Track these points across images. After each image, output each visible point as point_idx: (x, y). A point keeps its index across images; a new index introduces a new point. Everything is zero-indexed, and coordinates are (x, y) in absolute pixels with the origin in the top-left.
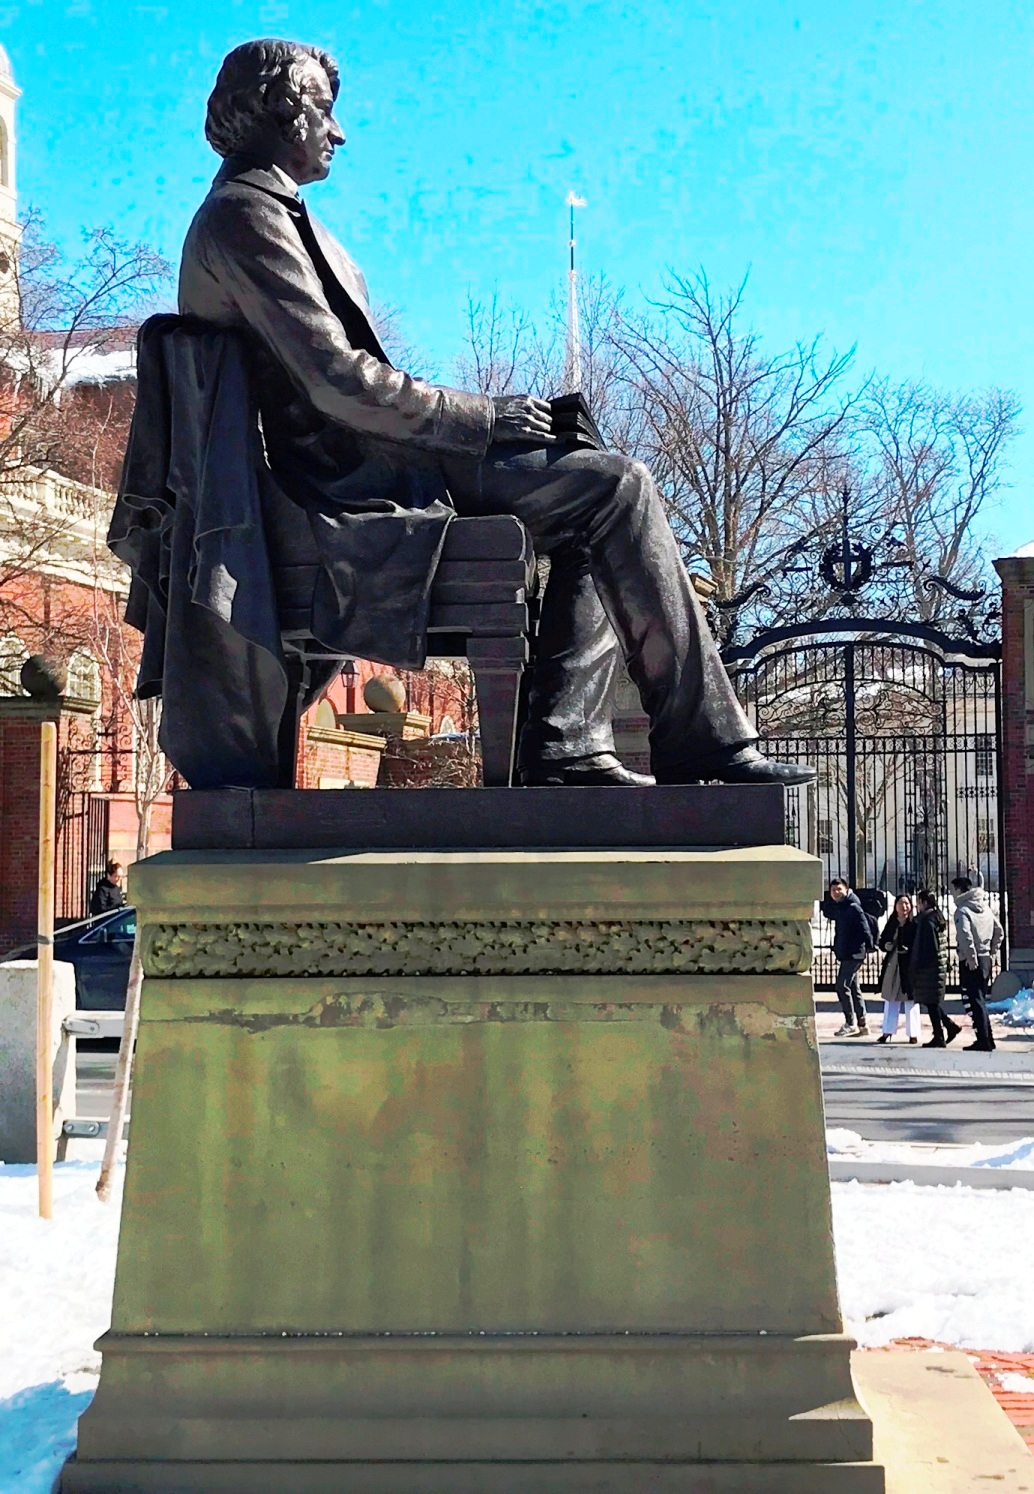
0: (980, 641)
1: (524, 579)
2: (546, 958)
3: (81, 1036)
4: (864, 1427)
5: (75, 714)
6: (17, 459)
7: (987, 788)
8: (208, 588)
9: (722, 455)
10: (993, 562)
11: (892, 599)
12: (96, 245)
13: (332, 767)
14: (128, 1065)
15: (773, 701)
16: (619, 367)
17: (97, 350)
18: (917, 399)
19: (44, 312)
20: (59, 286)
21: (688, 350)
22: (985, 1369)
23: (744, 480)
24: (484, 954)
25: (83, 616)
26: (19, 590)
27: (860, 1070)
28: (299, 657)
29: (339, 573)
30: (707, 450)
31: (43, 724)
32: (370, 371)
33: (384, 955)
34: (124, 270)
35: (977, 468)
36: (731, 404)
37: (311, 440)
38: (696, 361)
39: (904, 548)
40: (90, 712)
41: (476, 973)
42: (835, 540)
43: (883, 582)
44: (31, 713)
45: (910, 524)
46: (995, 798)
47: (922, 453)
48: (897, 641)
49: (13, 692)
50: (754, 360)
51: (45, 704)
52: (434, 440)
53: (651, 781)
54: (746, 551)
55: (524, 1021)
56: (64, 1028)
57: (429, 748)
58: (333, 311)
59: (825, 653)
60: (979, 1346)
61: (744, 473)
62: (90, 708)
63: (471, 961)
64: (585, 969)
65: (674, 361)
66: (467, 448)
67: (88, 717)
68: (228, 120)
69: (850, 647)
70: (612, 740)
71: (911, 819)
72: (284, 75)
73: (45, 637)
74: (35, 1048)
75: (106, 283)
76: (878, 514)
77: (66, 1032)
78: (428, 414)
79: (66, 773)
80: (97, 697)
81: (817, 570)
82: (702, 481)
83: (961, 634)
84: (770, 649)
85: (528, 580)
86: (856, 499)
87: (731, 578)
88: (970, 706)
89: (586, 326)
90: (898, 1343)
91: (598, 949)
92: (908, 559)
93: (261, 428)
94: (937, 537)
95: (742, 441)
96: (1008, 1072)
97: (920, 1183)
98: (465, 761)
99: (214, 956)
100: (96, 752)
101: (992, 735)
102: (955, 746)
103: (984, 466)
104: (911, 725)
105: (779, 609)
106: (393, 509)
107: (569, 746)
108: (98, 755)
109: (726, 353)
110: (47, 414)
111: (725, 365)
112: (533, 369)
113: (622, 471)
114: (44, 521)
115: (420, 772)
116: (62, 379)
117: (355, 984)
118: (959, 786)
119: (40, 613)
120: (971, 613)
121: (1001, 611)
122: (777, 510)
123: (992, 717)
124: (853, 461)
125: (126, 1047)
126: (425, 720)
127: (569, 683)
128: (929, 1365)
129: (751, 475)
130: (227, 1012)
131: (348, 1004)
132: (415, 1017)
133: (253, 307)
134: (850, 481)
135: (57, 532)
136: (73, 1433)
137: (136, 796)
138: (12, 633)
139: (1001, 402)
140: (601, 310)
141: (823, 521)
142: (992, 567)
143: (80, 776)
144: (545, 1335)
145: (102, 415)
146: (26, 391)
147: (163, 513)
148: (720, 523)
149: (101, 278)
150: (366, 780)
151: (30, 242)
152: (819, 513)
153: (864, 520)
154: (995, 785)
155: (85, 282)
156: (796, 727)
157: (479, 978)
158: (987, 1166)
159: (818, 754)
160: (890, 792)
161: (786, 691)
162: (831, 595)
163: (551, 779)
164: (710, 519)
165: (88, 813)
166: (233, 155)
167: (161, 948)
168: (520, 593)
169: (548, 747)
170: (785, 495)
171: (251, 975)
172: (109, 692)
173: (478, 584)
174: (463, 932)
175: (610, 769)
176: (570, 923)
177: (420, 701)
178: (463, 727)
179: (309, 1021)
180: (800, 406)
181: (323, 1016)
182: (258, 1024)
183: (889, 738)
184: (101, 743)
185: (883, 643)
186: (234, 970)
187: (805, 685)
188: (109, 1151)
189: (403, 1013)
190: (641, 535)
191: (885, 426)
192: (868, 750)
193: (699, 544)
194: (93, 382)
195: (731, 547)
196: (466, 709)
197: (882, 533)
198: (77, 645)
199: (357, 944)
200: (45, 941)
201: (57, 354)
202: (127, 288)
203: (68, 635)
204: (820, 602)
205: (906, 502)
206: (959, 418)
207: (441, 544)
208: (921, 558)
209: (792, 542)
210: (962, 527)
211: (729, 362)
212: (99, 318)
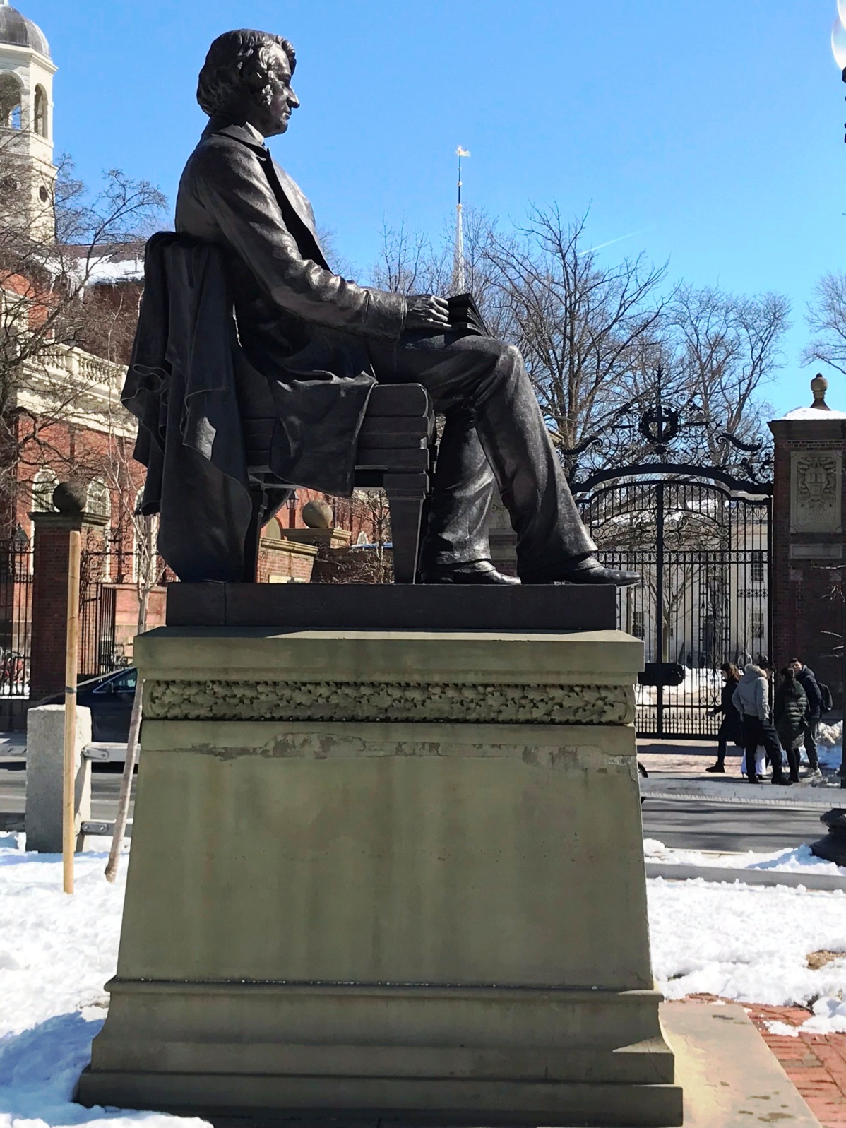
0: (757, 482)
1: (426, 431)
2: (439, 710)
3: (95, 761)
4: (668, 1059)
5: (92, 525)
6: (52, 339)
7: (760, 590)
8: (194, 435)
9: (568, 341)
10: (768, 423)
11: (692, 450)
12: (111, 182)
13: (279, 567)
14: (130, 783)
15: (603, 524)
16: (493, 275)
17: (111, 260)
18: (713, 302)
19: (73, 231)
20: (84, 211)
21: (544, 263)
22: (756, 1019)
23: (584, 360)
24: (393, 706)
25: (98, 454)
26: (52, 435)
27: (665, 796)
28: (259, 486)
29: (291, 424)
30: (557, 338)
31: (71, 532)
32: (316, 277)
33: (320, 705)
34: (132, 200)
35: (756, 353)
36: (575, 304)
37: (271, 326)
38: (550, 272)
39: (702, 412)
40: (102, 525)
41: (387, 720)
42: (651, 405)
43: (685, 437)
44: (60, 524)
45: (706, 395)
46: (766, 598)
47: (716, 341)
48: (695, 480)
49: (47, 509)
50: (594, 270)
51: (71, 519)
52: (362, 327)
53: (518, 581)
54: (585, 413)
55: (421, 756)
56: (82, 754)
57: (349, 554)
58: (289, 231)
59: (642, 489)
60: (752, 1001)
61: (584, 355)
62: (103, 522)
63: (384, 711)
64: (468, 718)
65: (534, 272)
66: (386, 334)
67: (101, 528)
68: (213, 89)
69: (661, 484)
70: (489, 551)
71: (704, 613)
72: (255, 56)
73: (71, 469)
74: (62, 769)
75: (118, 210)
76: (682, 387)
77: (84, 757)
78: (358, 308)
79: (84, 568)
80: (108, 514)
81: (637, 427)
82: (553, 361)
83: (742, 476)
84: (602, 486)
85: (430, 432)
86: (667, 375)
87: (572, 433)
88: (749, 529)
89: (469, 245)
90: (691, 997)
91: (477, 704)
92: (704, 420)
93: (235, 317)
94: (726, 404)
95: (583, 332)
96: (775, 800)
97: (709, 880)
98: (376, 564)
99: (195, 704)
100: (107, 554)
101: (765, 551)
102: (737, 559)
103: (762, 352)
104: (704, 543)
105: (608, 456)
106: (331, 378)
107: (457, 555)
108: (108, 556)
109: (572, 266)
110: (74, 306)
111: (571, 274)
112: (429, 276)
113: (500, 351)
114: (71, 384)
115: (343, 572)
116: (86, 279)
117: (298, 726)
118: (739, 588)
119: (68, 451)
120: (751, 461)
121: (773, 460)
122: (608, 382)
123: (765, 538)
124: (665, 347)
125: (129, 769)
126: (347, 534)
127: (458, 508)
128: (715, 1014)
129: (589, 357)
130: (206, 745)
131: (293, 742)
132: (341, 751)
133: (230, 227)
134: (662, 362)
135: (81, 392)
136: (88, 1050)
137: (138, 586)
138: (47, 466)
139: (775, 305)
140: (481, 233)
141: (641, 391)
142: (767, 426)
143: (96, 572)
144: (434, 986)
145: (115, 306)
146: (60, 288)
147: (163, 379)
148: (565, 392)
149: (115, 206)
150: (304, 577)
151: (63, 180)
152: (639, 385)
153: (672, 391)
154: (767, 588)
155: (103, 210)
156: (619, 543)
157: (390, 724)
158: (758, 869)
159: (635, 563)
160: (688, 591)
161: (613, 517)
162: (647, 446)
163: (444, 579)
164: (557, 388)
165: (100, 598)
166: (217, 114)
167: (157, 698)
168: (423, 441)
169: (442, 555)
170: (614, 372)
171: (222, 719)
172: (117, 510)
173: (393, 434)
174: (378, 690)
175: (489, 571)
176: (456, 685)
177: (343, 519)
178: (374, 539)
179: (265, 753)
180: (626, 306)
181: (275, 748)
182: (226, 754)
183: (688, 552)
184: (110, 547)
185: (685, 482)
186: (211, 715)
187: (627, 512)
188: (115, 844)
189: (333, 748)
190: (513, 399)
191: (689, 321)
192: (672, 561)
193: (550, 407)
194: (108, 282)
195: (573, 410)
196: (377, 526)
197: (686, 401)
198: (94, 475)
199: (300, 697)
200: (71, 691)
201: (82, 262)
202: (134, 214)
203: (88, 468)
204: (639, 451)
205: (703, 378)
206: (744, 316)
207: (366, 404)
208: (714, 420)
209: (618, 406)
210: (744, 398)
211: (574, 273)
212: (113, 235)
